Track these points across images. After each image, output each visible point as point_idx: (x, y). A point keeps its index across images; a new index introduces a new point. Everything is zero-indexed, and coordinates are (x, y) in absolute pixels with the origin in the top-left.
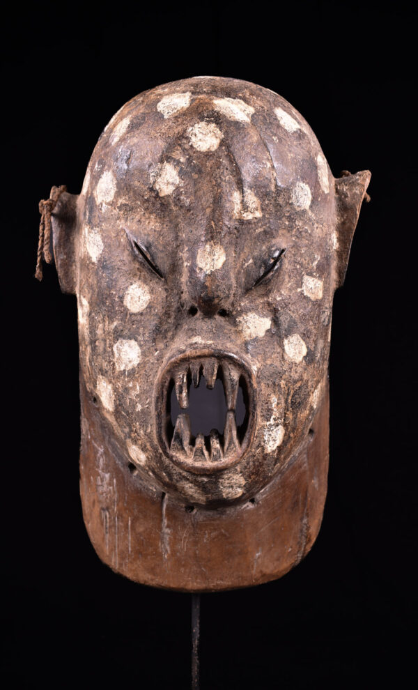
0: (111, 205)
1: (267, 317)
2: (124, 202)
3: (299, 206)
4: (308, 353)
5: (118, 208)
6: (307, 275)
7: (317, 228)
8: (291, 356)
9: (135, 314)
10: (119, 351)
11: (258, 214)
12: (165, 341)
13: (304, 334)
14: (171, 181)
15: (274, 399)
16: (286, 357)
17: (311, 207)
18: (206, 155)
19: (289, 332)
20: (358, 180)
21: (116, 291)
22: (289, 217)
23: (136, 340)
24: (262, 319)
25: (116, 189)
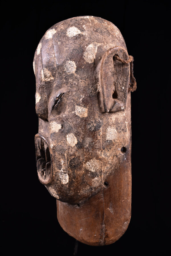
1: (60, 124)
3: (69, 72)
4: (78, 143)
6: (77, 105)
8: (69, 143)
11: (52, 78)
13: (76, 134)
15: (62, 161)
16: (67, 143)
17: (76, 72)
19: (69, 132)
22: (65, 78)
24: (58, 125)
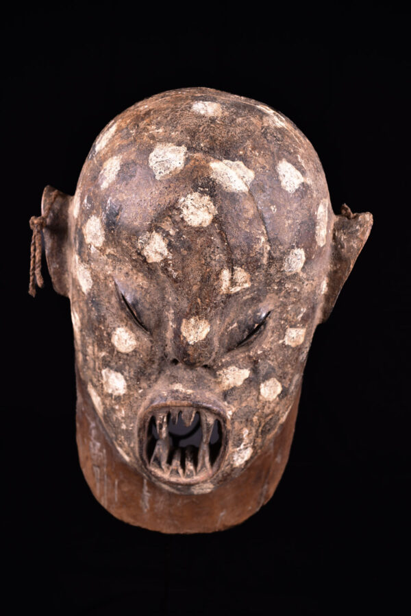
0: (100, 250)
1: (246, 368)
2: (112, 253)
3: (290, 272)
4: (282, 392)
5: (107, 255)
6: (291, 327)
7: (307, 285)
8: (266, 396)
9: (121, 353)
10: (107, 377)
11: (247, 285)
12: (149, 382)
13: (281, 377)
14: (159, 250)
15: (246, 432)
16: (261, 398)
17: (303, 268)
18: (197, 231)
19: (267, 377)
20: (357, 231)
21: (104, 326)
22: (280, 282)
23: (122, 374)
24: (241, 371)
25: (104, 239)
